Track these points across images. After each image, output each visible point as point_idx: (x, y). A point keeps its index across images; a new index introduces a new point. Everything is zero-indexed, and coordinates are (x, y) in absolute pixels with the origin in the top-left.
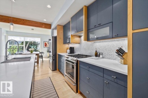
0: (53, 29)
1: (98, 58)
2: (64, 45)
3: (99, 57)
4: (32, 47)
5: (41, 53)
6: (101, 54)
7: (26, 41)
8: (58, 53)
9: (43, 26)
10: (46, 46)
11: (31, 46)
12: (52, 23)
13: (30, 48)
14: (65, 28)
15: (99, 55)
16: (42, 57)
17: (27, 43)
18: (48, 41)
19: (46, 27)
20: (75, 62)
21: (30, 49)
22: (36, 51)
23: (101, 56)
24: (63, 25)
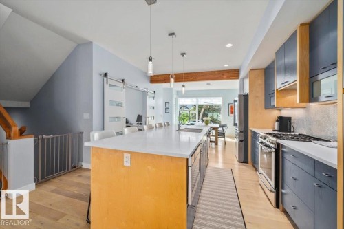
0: (243, 79)
2: (267, 111)
4: (210, 114)
5: (223, 126)
7: (199, 104)
8: (252, 128)
9: (225, 77)
10: (232, 113)
11: (207, 112)
12: (241, 67)
13: (207, 116)
14: (268, 73)
16: (223, 134)
17: (201, 107)
18: (233, 102)
19: (229, 78)
20: (273, 146)
21: (205, 118)
22: (214, 121)
24: (264, 66)
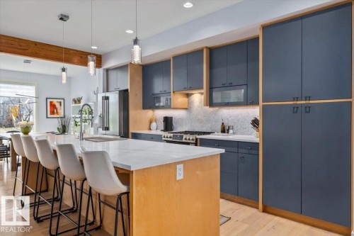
0: (107, 70)
1: (226, 134)
2: (145, 111)
3: (228, 132)
6: (231, 128)
8: (133, 131)
10: (52, 113)
15: (228, 130)
23: (231, 131)
